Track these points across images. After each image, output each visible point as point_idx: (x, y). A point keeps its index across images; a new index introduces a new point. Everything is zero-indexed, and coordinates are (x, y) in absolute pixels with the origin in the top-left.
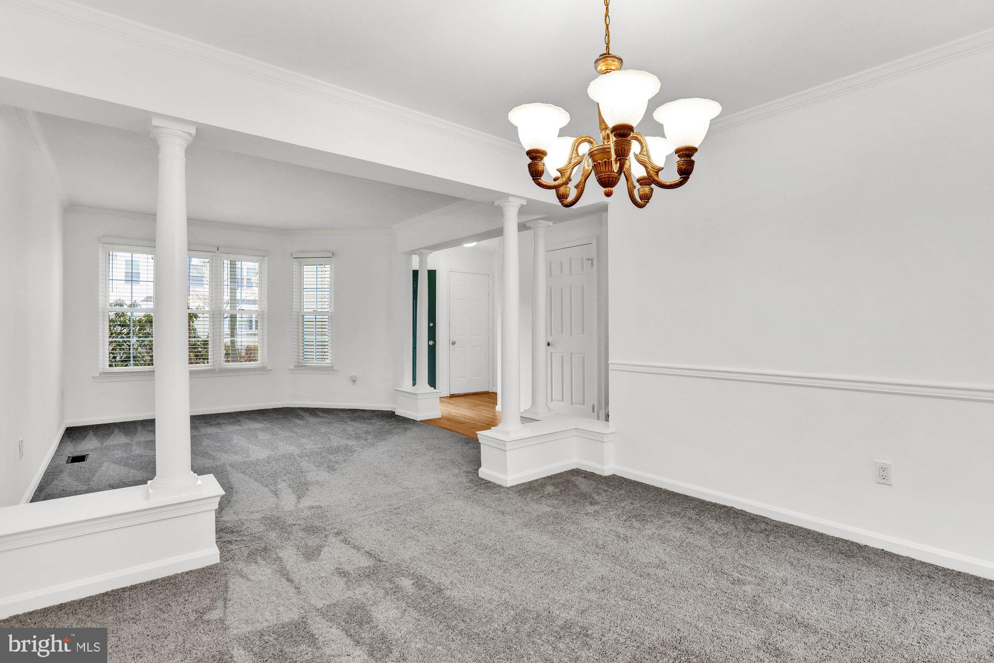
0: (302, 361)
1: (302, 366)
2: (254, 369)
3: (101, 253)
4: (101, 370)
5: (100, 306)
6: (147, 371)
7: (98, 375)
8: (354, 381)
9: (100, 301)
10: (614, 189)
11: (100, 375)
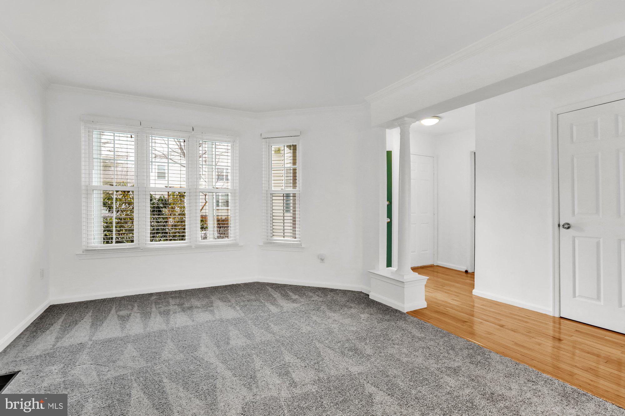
0: (270, 238)
1: (271, 243)
2: (227, 246)
3: (83, 131)
4: (84, 248)
5: (83, 184)
6: (127, 248)
7: (81, 253)
8: (322, 260)
9: (83, 180)
11: (83, 252)
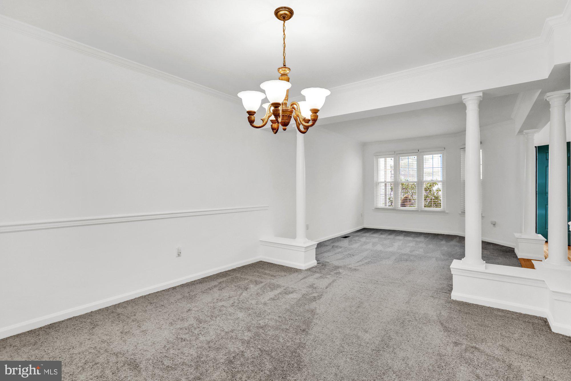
2: (439, 212)
8: (494, 225)
9: (375, 179)
10: (287, 127)
11: (375, 209)
